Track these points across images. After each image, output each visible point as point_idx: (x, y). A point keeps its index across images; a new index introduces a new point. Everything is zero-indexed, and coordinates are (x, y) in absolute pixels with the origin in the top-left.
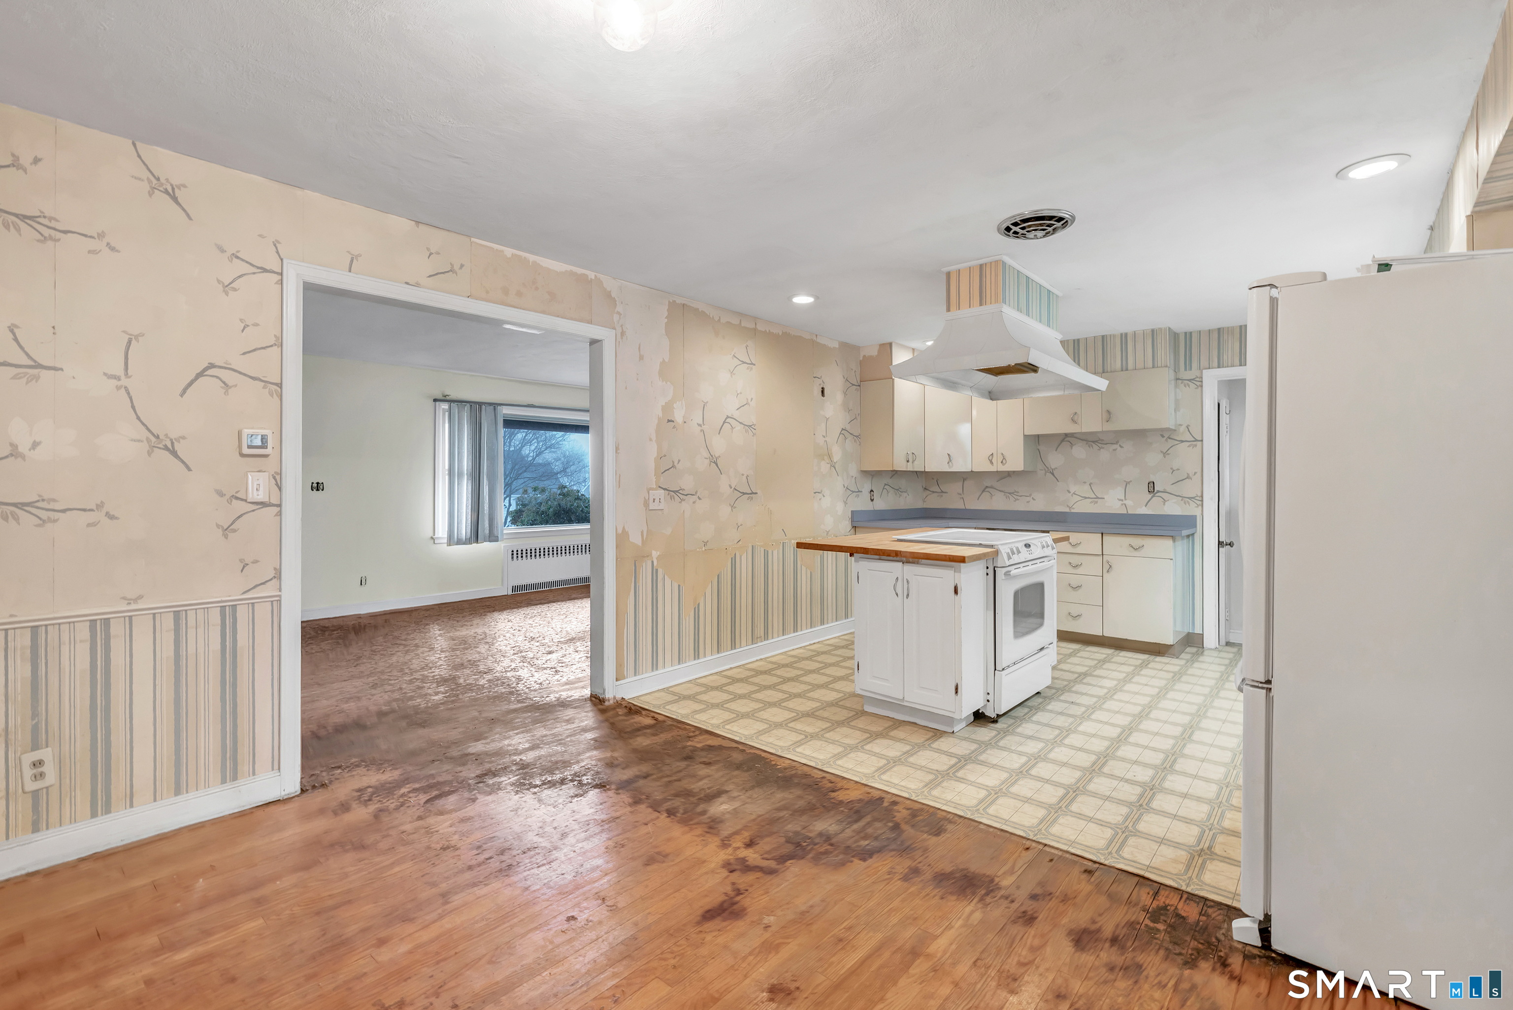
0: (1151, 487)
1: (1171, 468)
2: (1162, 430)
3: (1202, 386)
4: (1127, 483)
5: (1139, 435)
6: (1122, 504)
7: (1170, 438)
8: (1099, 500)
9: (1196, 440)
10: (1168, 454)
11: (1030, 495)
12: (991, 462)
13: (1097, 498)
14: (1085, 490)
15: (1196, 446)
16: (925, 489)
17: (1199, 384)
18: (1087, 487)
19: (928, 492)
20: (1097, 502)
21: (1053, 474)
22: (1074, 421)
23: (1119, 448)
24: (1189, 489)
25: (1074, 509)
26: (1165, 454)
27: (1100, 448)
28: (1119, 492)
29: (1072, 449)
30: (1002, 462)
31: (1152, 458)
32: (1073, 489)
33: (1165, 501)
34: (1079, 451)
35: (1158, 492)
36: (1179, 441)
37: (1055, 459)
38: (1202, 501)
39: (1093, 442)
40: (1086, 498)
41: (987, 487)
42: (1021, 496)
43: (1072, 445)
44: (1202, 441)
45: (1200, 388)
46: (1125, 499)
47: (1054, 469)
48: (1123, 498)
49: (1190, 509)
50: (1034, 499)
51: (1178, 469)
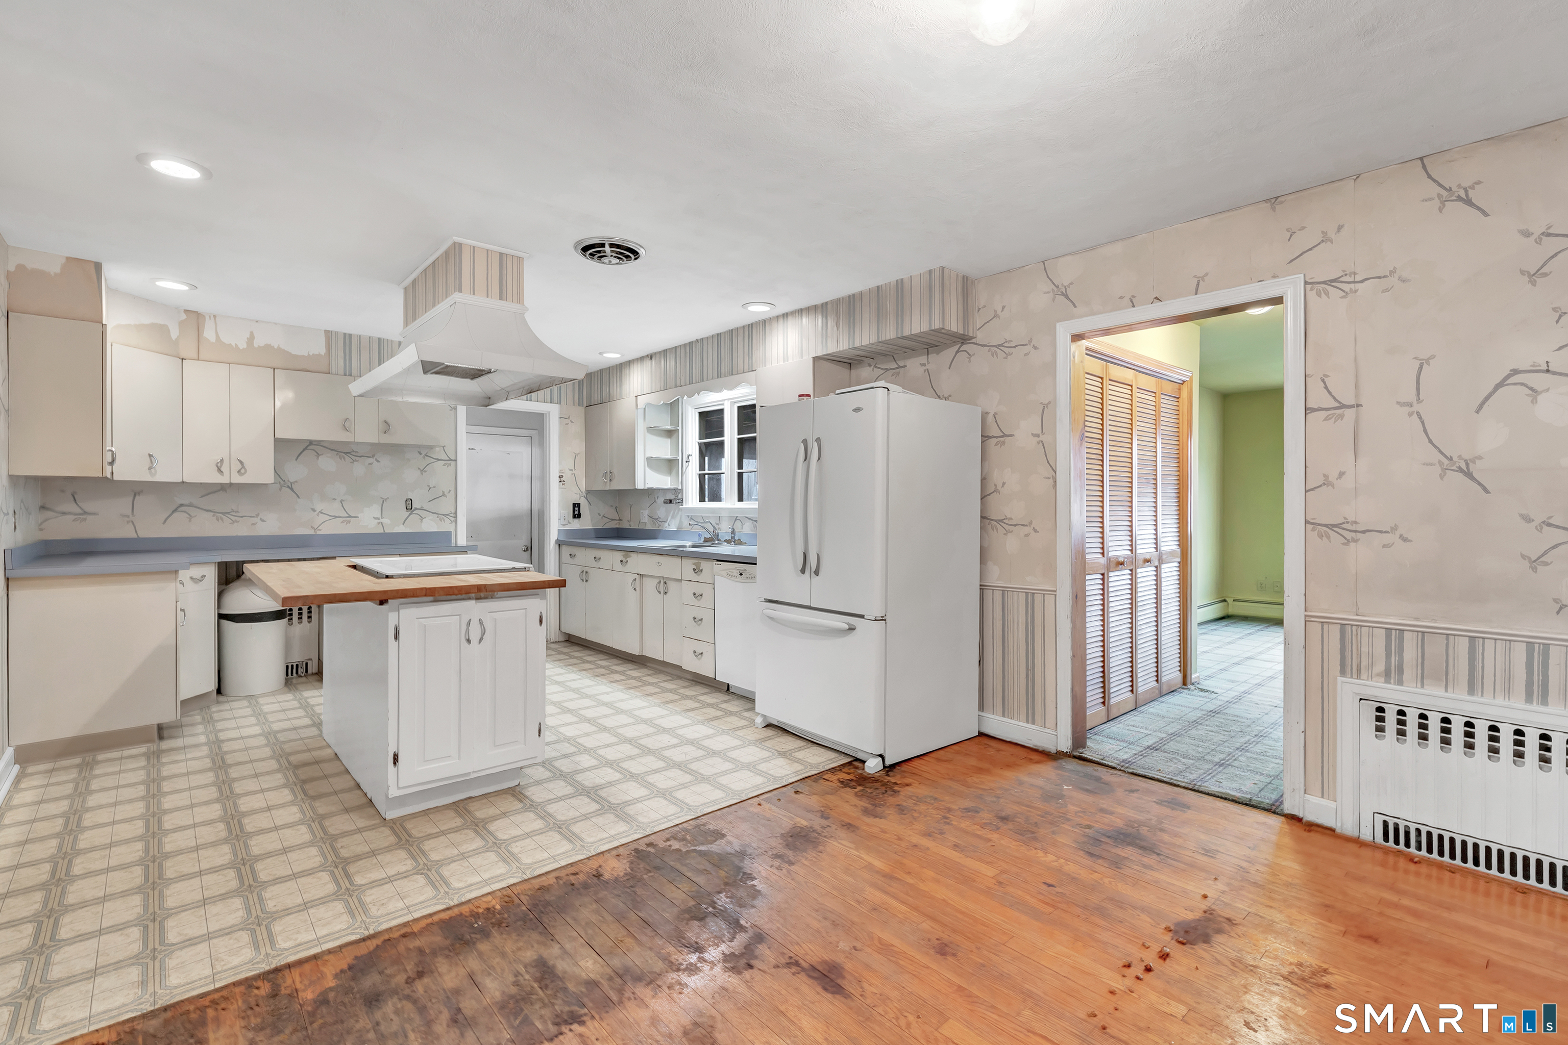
0: (409, 505)
1: (428, 486)
2: (419, 446)
4: (384, 500)
5: (396, 450)
6: (379, 523)
7: (427, 456)
8: (352, 519)
9: (451, 460)
10: (425, 472)
11: (258, 515)
12: (220, 470)
13: (350, 517)
14: (334, 508)
15: (450, 464)
16: (45, 508)
18: (337, 504)
19: (49, 515)
20: (349, 522)
21: (292, 489)
22: (344, 428)
23: (375, 462)
24: (445, 506)
25: (320, 530)
26: (422, 471)
27: (354, 461)
28: (375, 511)
29: (316, 458)
30: (239, 472)
31: (410, 475)
32: (319, 507)
33: (422, 518)
34: (328, 463)
35: (416, 509)
36: (435, 459)
37: (296, 471)
38: (456, 517)
39: (346, 453)
40: (336, 517)
41: (182, 505)
42: (242, 517)
43: (318, 455)
44: (456, 460)
46: (382, 518)
47: (294, 483)
48: (379, 516)
49: (446, 526)
50: (262, 520)
51: (434, 487)
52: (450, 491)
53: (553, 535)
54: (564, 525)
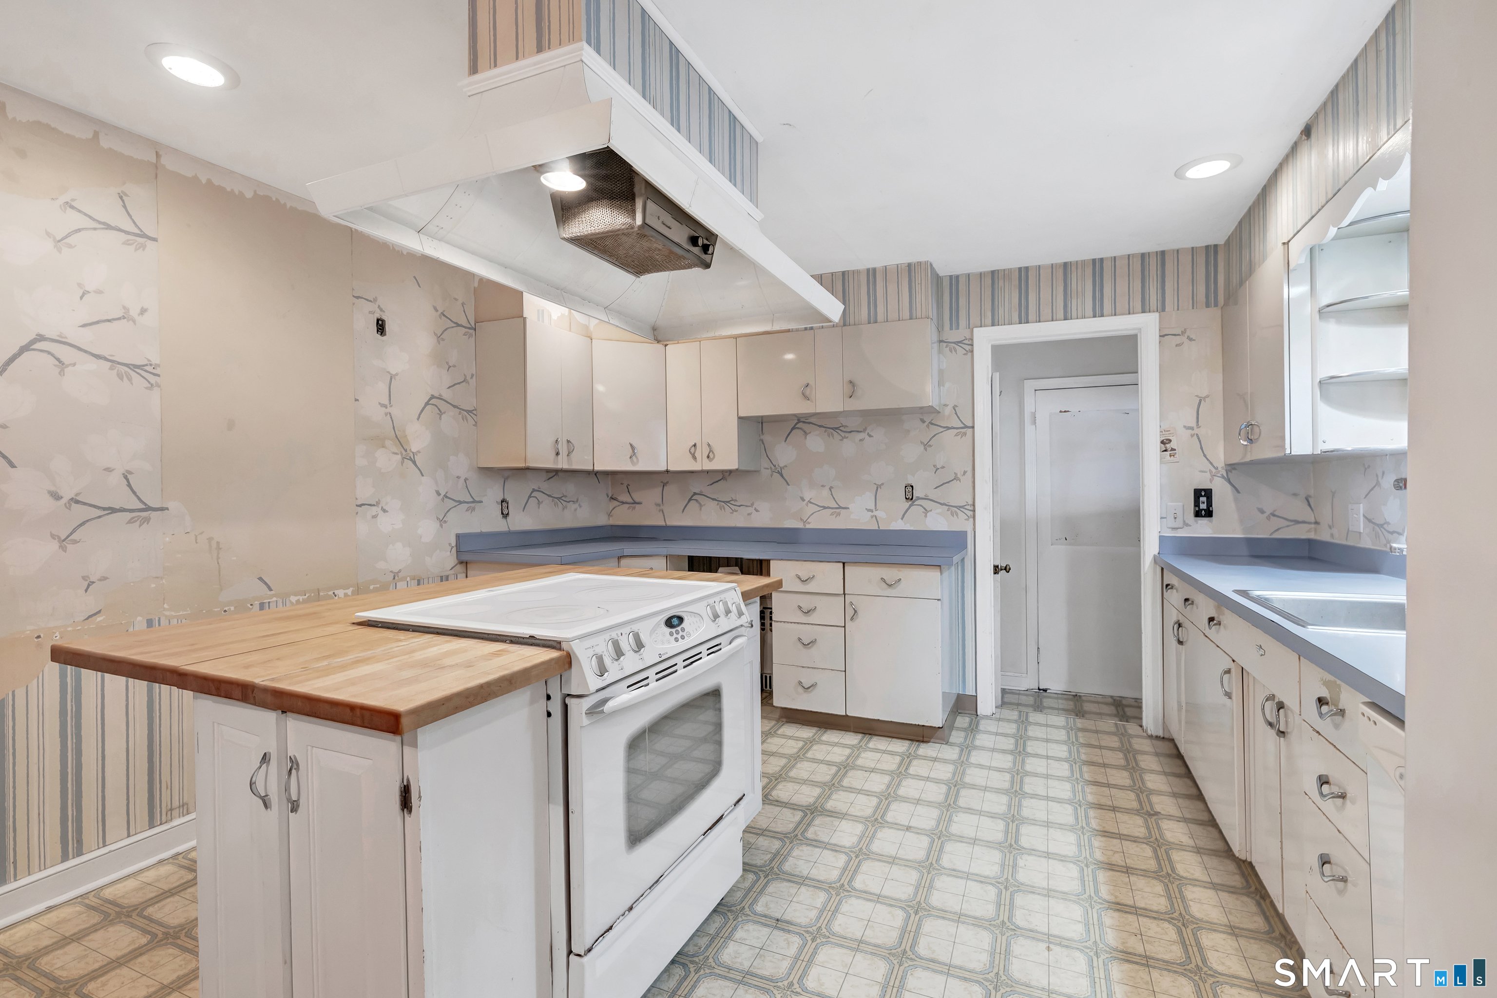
0: (909, 493)
1: (934, 466)
2: (922, 411)
3: (972, 351)
4: (878, 487)
5: (892, 419)
6: (872, 517)
7: (932, 424)
8: (842, 511)
9: (966, 427)
10: (930, 446)
11: (752, 505)
12: (694, 458)
13: (840, 508)
14: (823, 497)
15: (965, 434)
16: (612, 498)
17: (968, 348)
18: (825, 492)
19: (616, 503)
20: (839, 514)
21: (781, 475)
22: (806, 397)
23: (867, 438)
24: (957, 494)
25: (809, 523)
26: (926, 446)
27: (844, 438)
28: (867, 500)
29: (806, 438)
30: (708, 457)
31: (911, 451)
32: (808, 495)
33: (926, 511)
34: (815, 442)
35: (918, 498)
36: (944, 427)
37: (784, 454)
38: (974, 511)
39: (833, 429)
40: (825, 508)
41: (695, 494)
42: (740, 506)
43: (806, 433)
44: (973, 427)
45: (970, 354)
46: (876, 510)
47: (783, 467)
48: (873, 508)
49: (959, 524)
50: (757, 511)
51: (943, 467)
52: (965, 472)
53: (1150, 547)
54: (1173, 529)
